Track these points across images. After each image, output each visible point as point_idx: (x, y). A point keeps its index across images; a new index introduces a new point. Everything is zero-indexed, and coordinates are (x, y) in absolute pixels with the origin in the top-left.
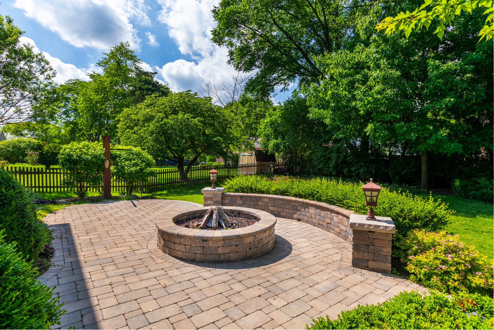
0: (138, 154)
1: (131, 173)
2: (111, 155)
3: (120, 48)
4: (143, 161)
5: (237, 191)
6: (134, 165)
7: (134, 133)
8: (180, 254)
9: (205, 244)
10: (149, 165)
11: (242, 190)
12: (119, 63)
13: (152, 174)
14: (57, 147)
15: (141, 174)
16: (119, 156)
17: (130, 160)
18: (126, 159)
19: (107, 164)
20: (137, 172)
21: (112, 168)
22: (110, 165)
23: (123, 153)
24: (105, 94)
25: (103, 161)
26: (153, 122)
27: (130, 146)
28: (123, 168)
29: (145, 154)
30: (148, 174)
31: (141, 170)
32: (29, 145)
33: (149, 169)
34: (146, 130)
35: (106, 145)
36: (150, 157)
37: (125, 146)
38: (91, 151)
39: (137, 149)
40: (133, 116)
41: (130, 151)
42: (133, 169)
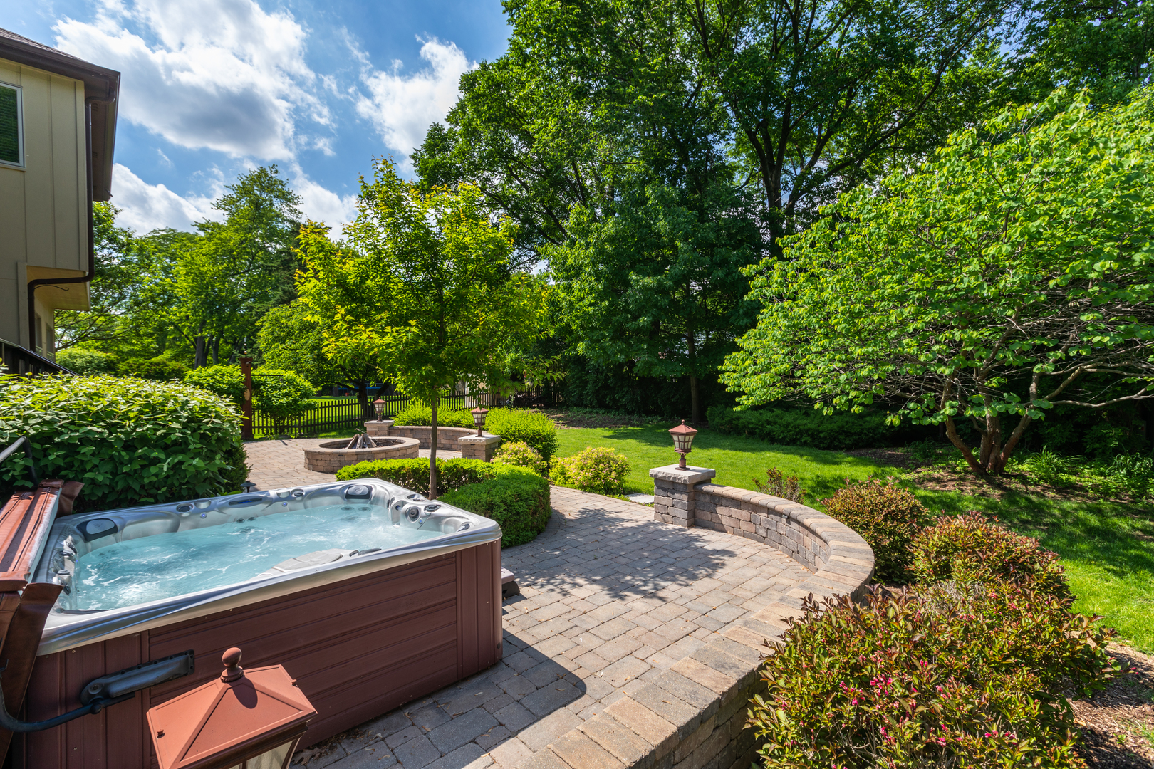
0: (291, 381)
1: (281, 405)
2: (253, 382)
3: (259, 177)
4: (297, 391)
5: (408, 423)
6: (285, 395)
7: (286, 349)
8: (321, 468)
9: (341, 459)
10: (306, 394)
11: (415, 422)
12: (257, 204)
13: (311, 407)
14: (142, 364)
15: (295, 408)
16: (264, 384)
17: (280, 389)
18: (274, 388)
19: (247, 395)
20: (289, 404)
21: (254, 400)
22: (251, 395)
23: (269, 379)
24: (230, 262)
25: (242, 391)
26: (315, 332)
27: (279, 370)
28: (270, 399)
29: (300, 379)
30: (304, 406)
31: (295, 401)
32: (90, 362)
33: (306, 401)
34: (304, 344)
35: (246, 370)
36: (307, 384)
37: (272, 368)
38: (227, 378)
39: (290, 374)
40: (284, 321)
41: (278, 378)
42: (284, 401)
